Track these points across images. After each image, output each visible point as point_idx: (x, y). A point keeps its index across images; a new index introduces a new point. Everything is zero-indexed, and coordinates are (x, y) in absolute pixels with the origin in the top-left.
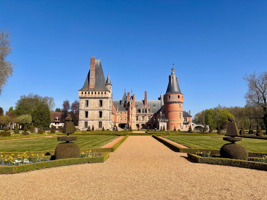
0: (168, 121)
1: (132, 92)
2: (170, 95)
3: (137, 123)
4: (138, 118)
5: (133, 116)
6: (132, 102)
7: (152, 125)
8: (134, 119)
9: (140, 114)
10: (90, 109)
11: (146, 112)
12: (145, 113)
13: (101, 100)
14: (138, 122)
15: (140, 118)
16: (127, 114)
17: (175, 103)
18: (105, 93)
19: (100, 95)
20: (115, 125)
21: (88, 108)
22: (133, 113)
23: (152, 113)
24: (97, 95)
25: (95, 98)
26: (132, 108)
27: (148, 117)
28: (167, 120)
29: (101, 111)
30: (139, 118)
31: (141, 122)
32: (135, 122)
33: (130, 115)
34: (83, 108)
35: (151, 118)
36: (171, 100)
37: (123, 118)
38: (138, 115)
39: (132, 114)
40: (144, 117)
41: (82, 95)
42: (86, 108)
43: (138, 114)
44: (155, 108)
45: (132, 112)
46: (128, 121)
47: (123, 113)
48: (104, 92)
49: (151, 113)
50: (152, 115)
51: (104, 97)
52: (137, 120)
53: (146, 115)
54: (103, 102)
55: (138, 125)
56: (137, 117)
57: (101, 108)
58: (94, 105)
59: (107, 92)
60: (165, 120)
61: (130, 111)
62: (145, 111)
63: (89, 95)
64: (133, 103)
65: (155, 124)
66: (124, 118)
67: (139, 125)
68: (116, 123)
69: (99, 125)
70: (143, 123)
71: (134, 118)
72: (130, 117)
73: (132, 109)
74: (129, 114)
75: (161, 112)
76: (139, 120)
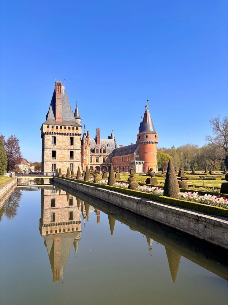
1: (85, 129)
2: (147, 134)
3: (91, 165)
4: (91, 160)
5: (87, 157)
6: (86, 140)
7: (107, 168)
8: (88, 161)
9: (94, 154)
10: (58, 148)
11: (101, 152)
12: (99, 153)
13: (72, 137)
14: (92, 163)
15: (94, 159)
17: (152, 143)
18: (77, 129)
19: (71, 131)
21: (55, 147)
24: (67, 131)
25: (65, 134)
26: (86, 147)
27: (103, 158)
28: (143, 162)
29: (72, 150)
30: (93, 159)
31: (95, 164)
32: (89, 164)
33: (84, 156)
34: (49, 147)
35: (106, 159)
36: (149, 140)
38: (92, 156)
39: (86, 155)
40: (98, 158)
41: (48, 130)
42: (53, 147)
43: (92, 154)
44: (109, 148)
45: (86, 153)
48: (75, 128)
49: (106, 153)
50: (107, 156)
51: (76, 133)
53: (100, 156)
54: (74, 140)
56: (91, 158)
57: (72, 147)
58: (63, 143)
59: (79, 128)
61: (84, 151)
62: (99, 152)
63: (57, 130)
64: (87, 142)
67: (93, 168)
70: (97, 165)
71: (88, 158)
72: (84, 158)
73: (86, 149)
74: (82, 155)
75: (135, 153)
76: (93, 161)
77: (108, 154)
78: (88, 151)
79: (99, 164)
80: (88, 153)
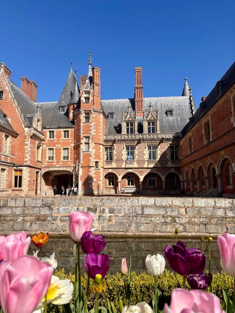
3: (110, 171)
4: (111, 154)
5: (92, 145)
6: (88, 92)
7: (163, 178)
8: (97, 156)
9: (118, 137)
11: (141, 130)
12: (136, 133)
14: (114, 165)
15: (121, 151)
16: (71, 138)
20: (18, 174)
22: (93, 132)
23: (163, 131)
26: (88, 114)
27: (149, 148)
30: (115, 152)
31: (123, 166)
32: (100, 165)
33: (84, 141)
37: (58, 151)
38: (114, 142)
39: (88, 137)
40: (133, 148)
43: (112, 138)
44: (171, 118)
45: (88, 129)
46: (75, 163)
47: (59, 136)
49: (158, 132)
50: (162, 141)
52: (110, 158)
53: (139, 142)
55: (112, 178)
56: (109, 150)
61: (82, 125)
62: (136, 129)
64: (91, 98)
65: (172, 170)
66: (63, 153)
67: (117, 178)
68: (24, 168)
70: (130, 170)
71: (98, 150)
72: (83, 147)
73: (87, 118)
74: (77, 139)
76: (115, 158)
77: (171, 136)
78: (97, 126)
79: (135, 165)
80: (97, 132)
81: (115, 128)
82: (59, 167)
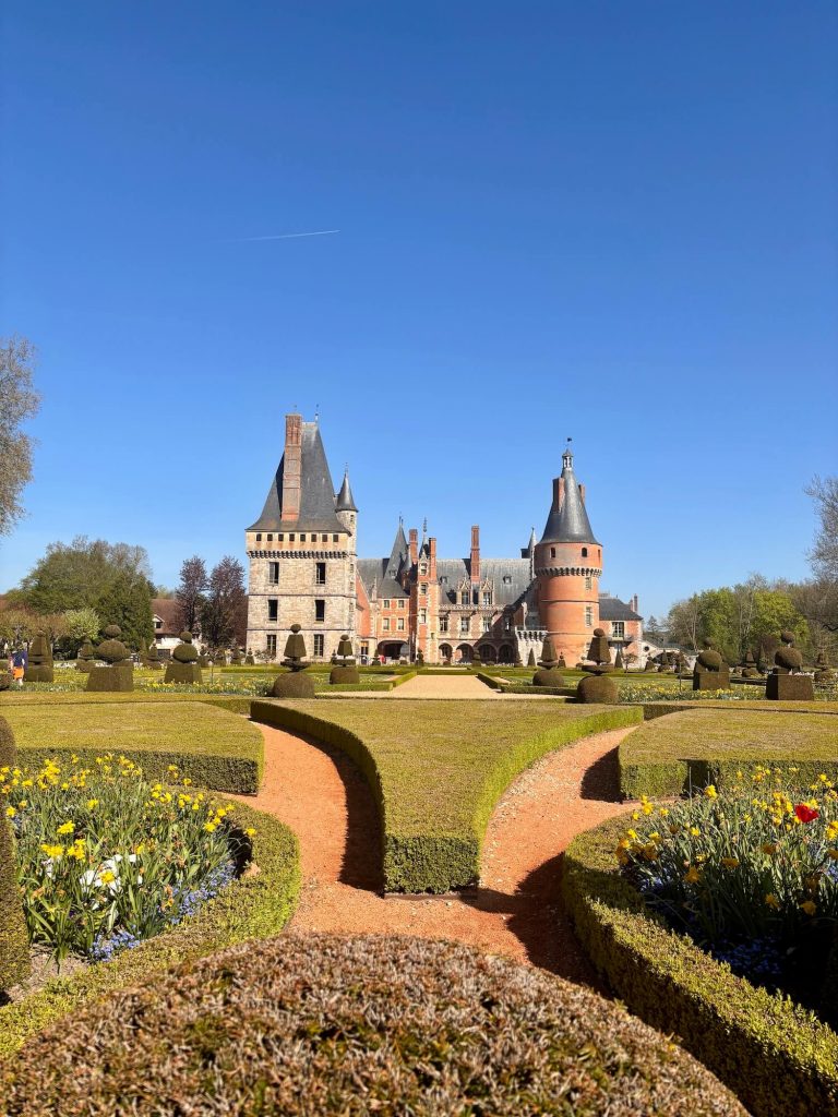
0: (548, 635)
1: (425, 531)
2: (554, 546)
3: (445, 641)
4: (446, 624)
5: (428, 617)
6: (425, 565)
7: (497, 649)
8: (433, 627)
9: (454, 607)
10: (284, 591)
11: (476, 601)
12: (472, 603)
13: (321, 561)
14: (448, 635)
15: (456, 622)
16: (406, 609)
17: (573, 574)
18: (336, 539)
19: (319, 547)
20: (365, 645)
21: (277, 589)
22: (429, 604)
23: (498, 603)
24: (308, 546)
25: (303, 555)
26: (425, 586)
27: (484, 619)
28: (544, 632)
29: (322, 598)
30: (449, 623)
31: (458, 637)
32: (436, 636)
33: (420, 613)
34: (261, 589)
35: (493, 623)
36: (559, 564)
37: (394, 622)
38: (449, 612)
39: (425, 610)
40: (468, 619)
41: (259, 545)
42: (270, 590)
43: (446, 607)
44: (509, 586)
45: (425, 602)
46: (411, 634)
47: (394, 605)
48: (330, 536)
49: (494, 603)
50: (496, 613)
51: (332, 551)
52: (444, 628)
53: (474, 613)
54: (327, 569)
55: (446, 649)
56: (444, 619)
57: (322, 590)
58: (299, 579)
59: (342, 536)
60: (538, 632)
61: (418, 597)
62: (472, 599)
63: (281, 546)
64: (428, 570)
65: (506, 643)
66: (399, 623)
67: (451, 649)
68: (370, 640)
69: (316, 648)
70: (465, 642)
71: (433, 620)
72: (420, 619)
73: (424, 590)
74: (413, 609)
75: (525, 605)
76: (449, 628)
77: (501, 608)
78: (433, 599)
79: (470, 636)
80: (433, 604)
81: (448, 594)
82: (394, 637)
